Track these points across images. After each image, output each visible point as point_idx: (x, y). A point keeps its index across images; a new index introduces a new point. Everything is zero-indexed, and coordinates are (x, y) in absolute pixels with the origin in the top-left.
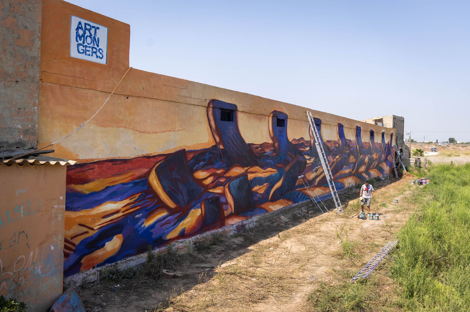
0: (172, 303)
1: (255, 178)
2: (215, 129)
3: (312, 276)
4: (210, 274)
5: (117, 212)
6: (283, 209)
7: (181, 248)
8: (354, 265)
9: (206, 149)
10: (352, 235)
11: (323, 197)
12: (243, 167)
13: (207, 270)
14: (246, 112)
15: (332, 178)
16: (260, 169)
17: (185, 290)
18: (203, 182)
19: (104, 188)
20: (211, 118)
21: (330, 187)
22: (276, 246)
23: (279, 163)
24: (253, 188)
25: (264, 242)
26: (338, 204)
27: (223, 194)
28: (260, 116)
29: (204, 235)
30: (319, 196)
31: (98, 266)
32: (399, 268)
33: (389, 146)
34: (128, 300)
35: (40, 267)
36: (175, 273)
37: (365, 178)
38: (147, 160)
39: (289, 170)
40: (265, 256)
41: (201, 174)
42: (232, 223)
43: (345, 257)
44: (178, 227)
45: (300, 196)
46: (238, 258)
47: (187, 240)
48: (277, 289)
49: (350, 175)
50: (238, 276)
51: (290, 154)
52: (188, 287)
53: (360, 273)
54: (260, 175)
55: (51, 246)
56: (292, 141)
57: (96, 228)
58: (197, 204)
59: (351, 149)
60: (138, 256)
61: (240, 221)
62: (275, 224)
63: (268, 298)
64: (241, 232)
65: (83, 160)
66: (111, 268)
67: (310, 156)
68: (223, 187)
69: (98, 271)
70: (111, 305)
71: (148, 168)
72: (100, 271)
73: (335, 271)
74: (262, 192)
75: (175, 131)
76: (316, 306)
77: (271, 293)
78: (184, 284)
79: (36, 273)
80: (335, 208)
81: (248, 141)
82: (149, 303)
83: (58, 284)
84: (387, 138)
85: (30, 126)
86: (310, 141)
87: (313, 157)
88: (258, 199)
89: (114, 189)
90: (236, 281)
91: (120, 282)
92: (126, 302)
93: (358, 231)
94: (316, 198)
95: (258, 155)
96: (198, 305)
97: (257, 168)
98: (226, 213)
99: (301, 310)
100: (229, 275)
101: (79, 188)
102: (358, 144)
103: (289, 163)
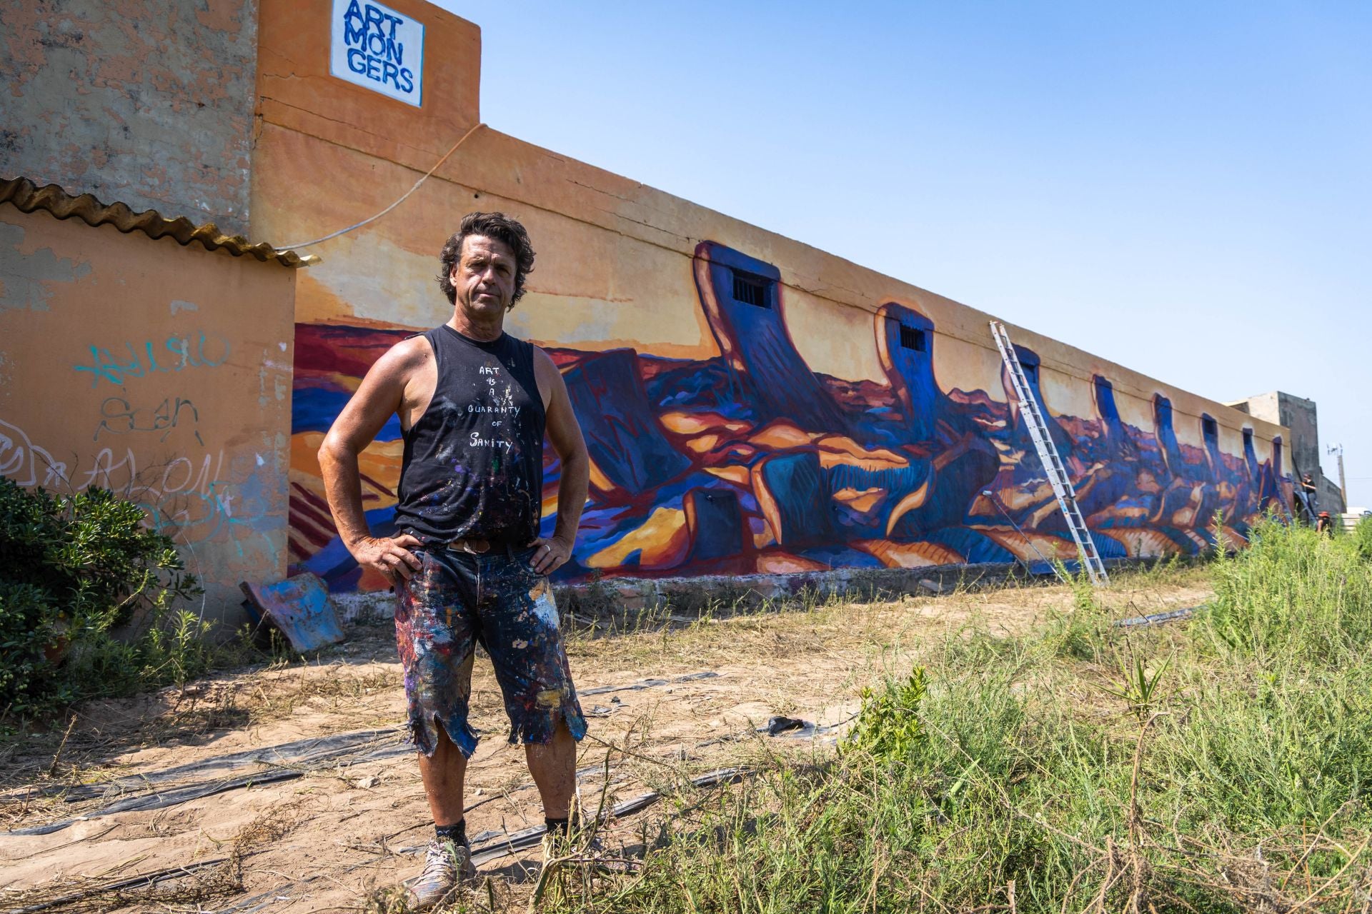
1: (840, 467)
2: (718, 316)
6: (934, 569)
7: (627, 594)
9: (692, 363)
12: (805, 429)
14: (805, 292)
16: (855, 445)
18: (689, 444)
20: (707, 288)
21: (1079, 545)
23: (911, 443)
24: (837, 490)
27: (749, 488)
28: (848, 309)
29: (696, 580)
33: (1270, 473)
39: (944, 468)
41: (681, 423)
42: (778, 571)
44: (620, 543)
45: (982, 547)
47: (647, 582)
49: (1143, 524)
51: (946, 425)
54: (855, 462)
56: (951, 393)
58: (672, 497)
59: (1143, 454)
61: (801, 569)
67: (1010, 445)
68: (745, 469)
74: (864, 507)
75: (604, 299)
81: (816, 366)
84: (1261, 448)
86: (1006, 404)
87: (1020, 449)
88: (852, 524)
95: (846, 409)
97: (847, 442)
98: (759, 540)
102: (1165, 445)
103: (944, 449)
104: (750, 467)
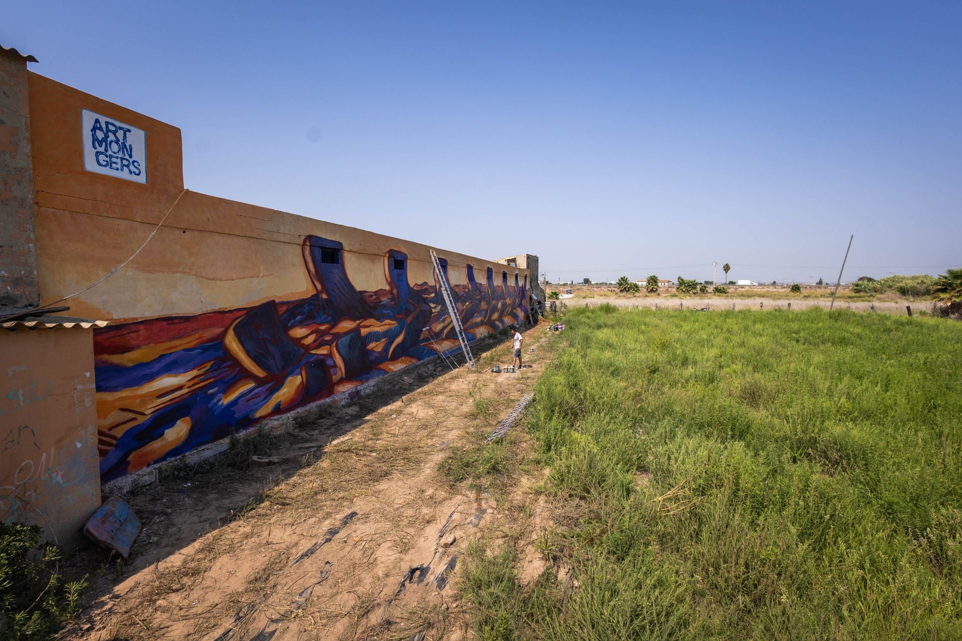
0: (267, 496)
1: (370, 334)
2: (314, 273)
3: (443, 442)
4: (318, 455)
5: (180, 388)
6: (407, 368)
7: (276, 426)
8: (489, 425)
9: (303, 300)
10: (486, 391)
11: (452, 351)
12: (354, 320)
13: (313, 450)
14: (354, 252)
15: (462, 328)
16: (376, 321)
17: (285, 478)
18: (302, 342)
19: (156, 357)
20: (309, 260)
21: (460, 339)
22: (399, 412)
23: (399, 314)
24: (368, 345)
25: (384, 410)
26: (469, 357)
27: (330, 355)
28: (373, 256)
29: (307, 408)
30: (448, 350)
31: (156, 462)
32: (536, 422)
33: (523, 290)
34: (204, 501)
35: (60, 473)
36: (271, 459)
37: (498, 327)
38: (221, 316)
39: (411, 321)
40: (386, 425)
41: (298, 332)
42: (343, 390)
43: (478, 417)
44: (270, 401)
45: (425, 352)
46: (354, 431)
47: (285, 416)
48: (402, 461)
49: (482, 324)
50: (353, 453)
51: (412, 302)
52: (289, 474)
53: (495, 433)
54: (376, 329)
55: (77, 443)
56: (414, 286)
57: (147, 412)
58: (295, 370)
59: (483, 294)
60: (215, 443)
61: (353, 386)
62: (397, 387)
63: (392, 473)
64: (356, 400)
65: (120, 319)
66: (176, 463)
67: (436, 304)
69: (155, 469)
70: (179, 511)
71: (222, 327)
72: (160, 469)
73: (468, 433)
74: (379, 349)
75: (258, 277)
76: (447, 475)
77: (396, 468)
78: (284, 471)
79: (54, 482)
80: (466, 362)
81: (359, 287)
82: (235, 500)
83: (93, 494)
84: (521, 280)
85: (23, 272)
86: (436, 286)
87: (439, 305)
88: (374, 358)
89: (172, 358)
90: (352, 458)
91: (192, 480)
92: (202, 504)
93: (492, 386)
94: (444, 352)
95: (372, 305)
96: (303, 494)
97: (372, 321)
98: (335, 378)
99: (431, 482)
100: (342, 453)
101: (116, 359)
102: (490, 288)
103: (411, 313)
104: (330, 345)
